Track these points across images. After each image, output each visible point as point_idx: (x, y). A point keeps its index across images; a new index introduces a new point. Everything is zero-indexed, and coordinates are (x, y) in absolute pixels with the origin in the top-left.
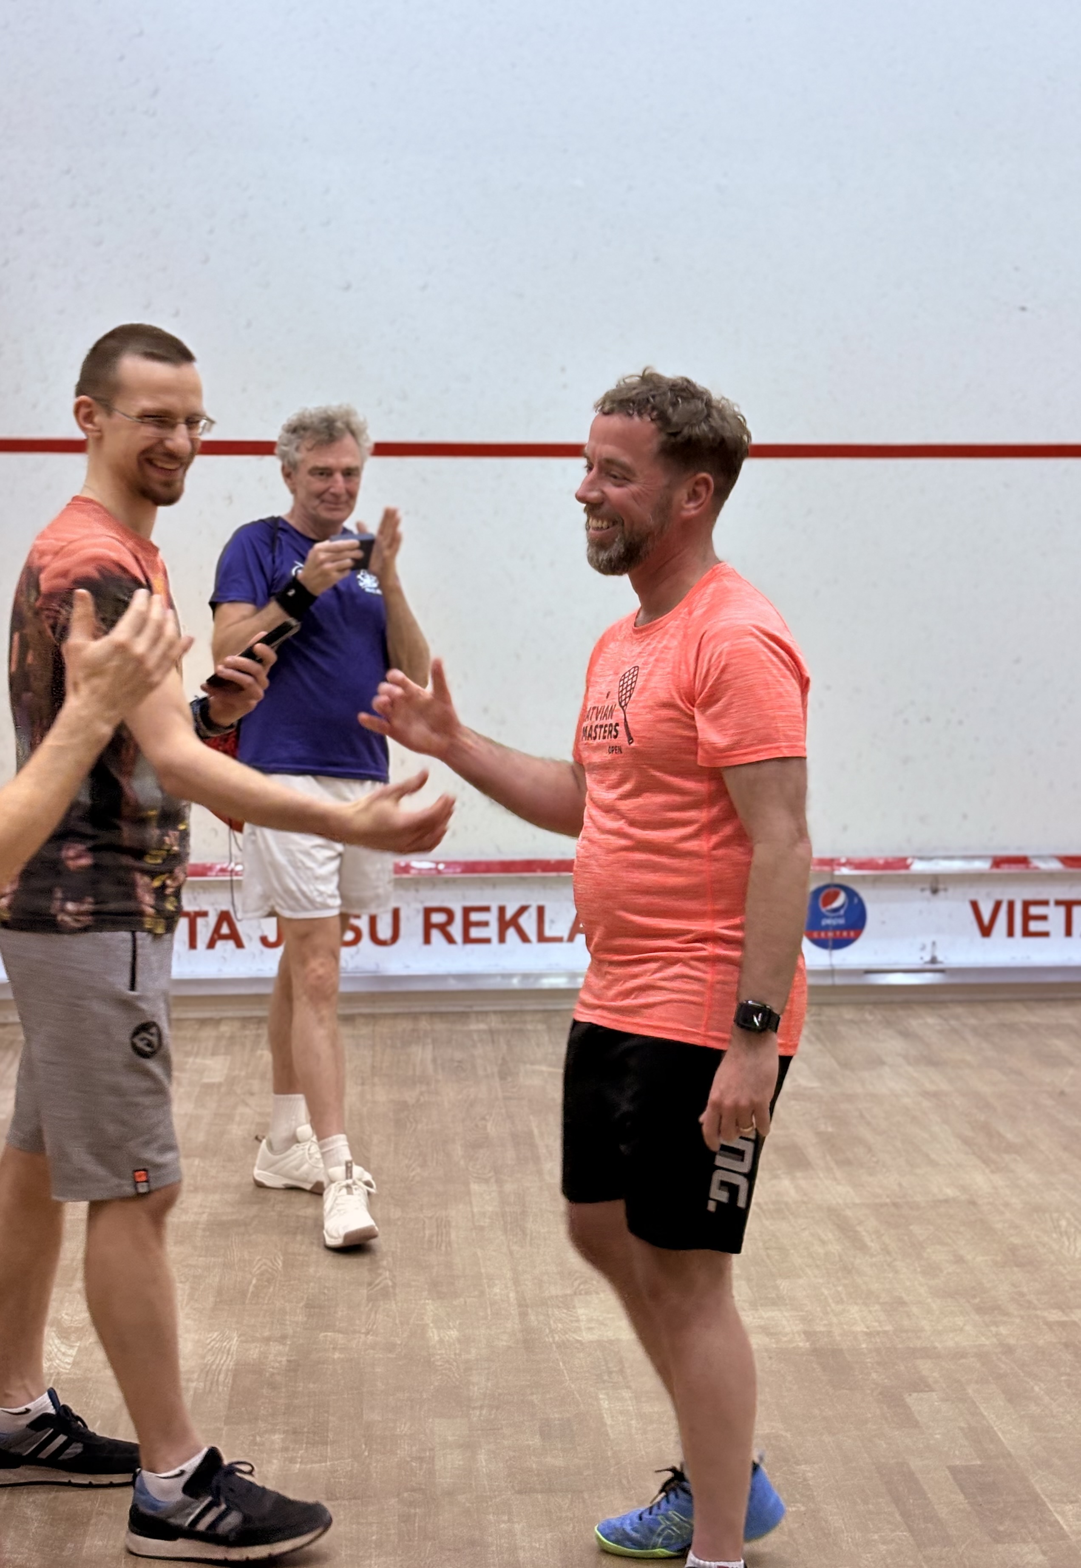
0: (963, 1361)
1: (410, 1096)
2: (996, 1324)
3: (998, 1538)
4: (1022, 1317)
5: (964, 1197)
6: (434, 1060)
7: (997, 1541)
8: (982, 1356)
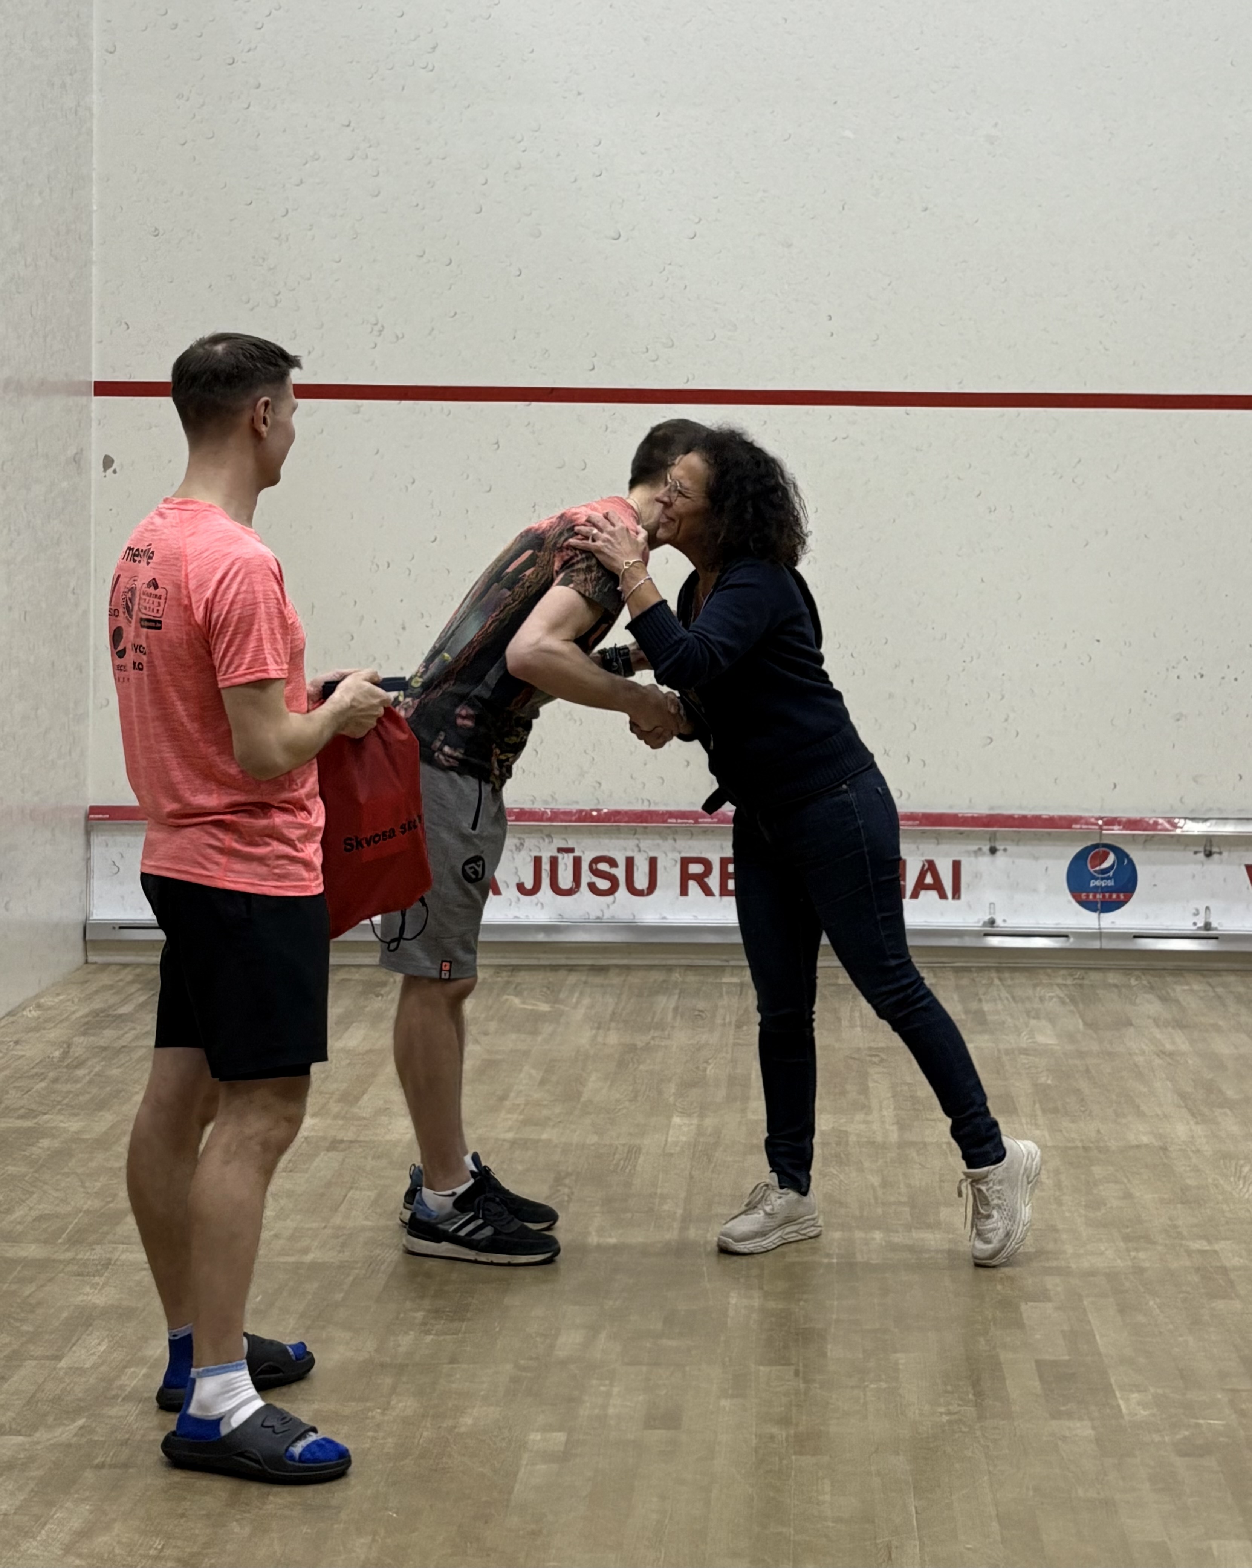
0: (1092, 1279)
1: (640, 1040)
2: (1137, 1250)
3: (1056, 1415)
4: (1166, 1245)
5: (1157, 1143)
6: (676, 1009)
7: (1053, 1417)
8: (1112, 1276)
